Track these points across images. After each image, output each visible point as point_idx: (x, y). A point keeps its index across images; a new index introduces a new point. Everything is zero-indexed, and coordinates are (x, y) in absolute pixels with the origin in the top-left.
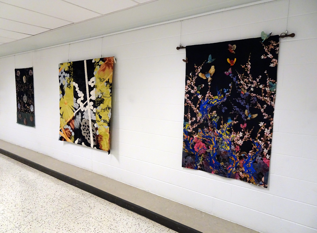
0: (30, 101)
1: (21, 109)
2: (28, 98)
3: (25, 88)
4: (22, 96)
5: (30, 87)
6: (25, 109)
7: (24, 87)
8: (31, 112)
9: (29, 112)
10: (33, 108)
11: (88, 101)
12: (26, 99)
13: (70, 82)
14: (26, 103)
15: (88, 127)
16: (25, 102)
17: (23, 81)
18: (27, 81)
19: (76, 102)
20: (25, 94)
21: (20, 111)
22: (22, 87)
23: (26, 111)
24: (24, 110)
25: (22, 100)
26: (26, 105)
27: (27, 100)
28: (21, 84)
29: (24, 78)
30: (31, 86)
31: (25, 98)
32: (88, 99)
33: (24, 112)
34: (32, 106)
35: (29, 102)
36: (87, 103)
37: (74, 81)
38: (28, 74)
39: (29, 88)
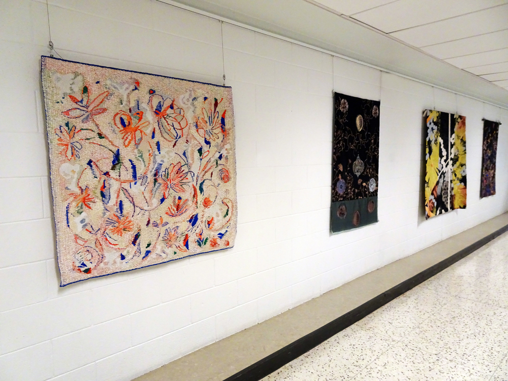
0: (369, 171)
1: (347, 194)
2: (365, 165)
3: (359, 143)
4: (350, 161)
5: (372, 141)
6: (356, 191)
7: (358, 139)
8: (369, 192)
9: (366, 195)
10: (375, 184)
11: (449, 160)
12: (362, 169)
13: (437, 137)
14: (361, 177)
15: (448, 189)
16: (358, 174)
17: (356, 128)
18: (364, 127)
19: (440, 163)
20: (358, 157)
21: (344, 198)
22: (351, 140)
23: (359, 194)
24: (353, 195)
25: (351, 172)
26: (360, 181)
27: (364, 170)
28: (349, 133)
29: (358, 120)
30: (374, 139)
31: (358, 167)
32: (450, 158)
33: (354, 199)
34: (372, 180)
35: (367, 173)
36: (448, 163)
37: (440, 136)
38: (369, 112)
39: (369, 144)
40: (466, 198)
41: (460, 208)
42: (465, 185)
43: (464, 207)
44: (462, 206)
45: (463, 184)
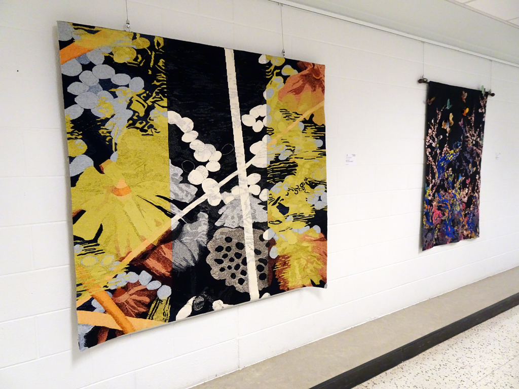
11: (241, 172)
13: (150, 109)
15: (240, 246)
19: (185, 181)
32: (242, 165)
36: (236, 178)
37: (170, 108)
40: (325, 264)
41: (313, 284)
42: (324, 231)
43: (322, 284)
44: (317, 282)
45: (317, 228)
